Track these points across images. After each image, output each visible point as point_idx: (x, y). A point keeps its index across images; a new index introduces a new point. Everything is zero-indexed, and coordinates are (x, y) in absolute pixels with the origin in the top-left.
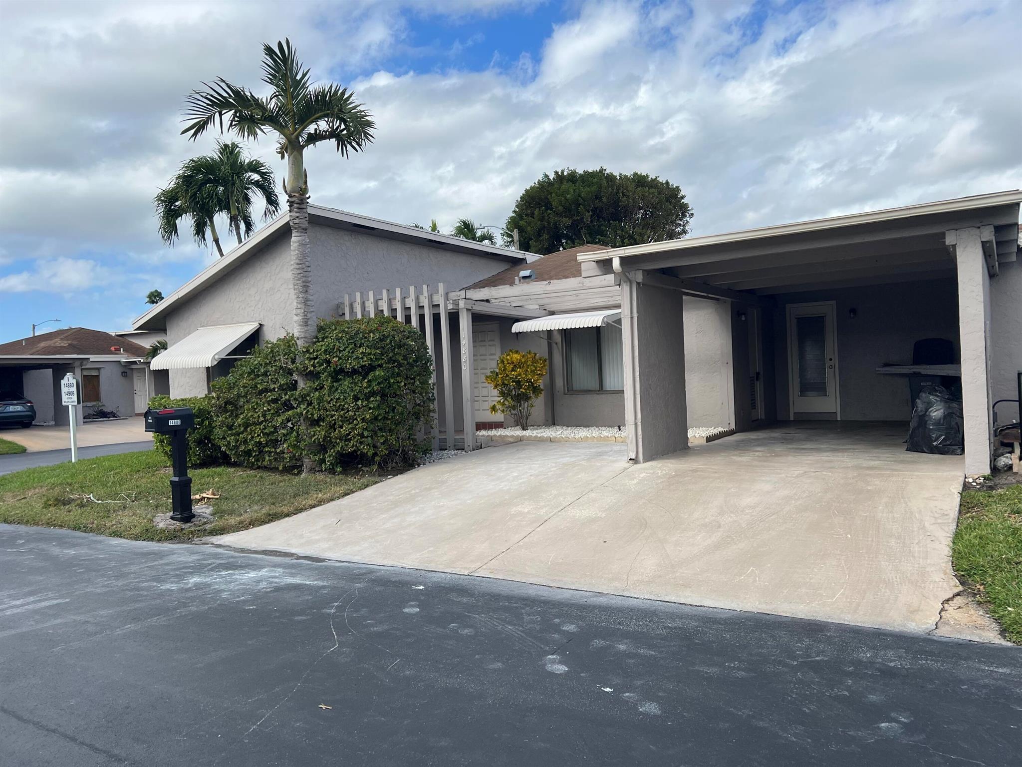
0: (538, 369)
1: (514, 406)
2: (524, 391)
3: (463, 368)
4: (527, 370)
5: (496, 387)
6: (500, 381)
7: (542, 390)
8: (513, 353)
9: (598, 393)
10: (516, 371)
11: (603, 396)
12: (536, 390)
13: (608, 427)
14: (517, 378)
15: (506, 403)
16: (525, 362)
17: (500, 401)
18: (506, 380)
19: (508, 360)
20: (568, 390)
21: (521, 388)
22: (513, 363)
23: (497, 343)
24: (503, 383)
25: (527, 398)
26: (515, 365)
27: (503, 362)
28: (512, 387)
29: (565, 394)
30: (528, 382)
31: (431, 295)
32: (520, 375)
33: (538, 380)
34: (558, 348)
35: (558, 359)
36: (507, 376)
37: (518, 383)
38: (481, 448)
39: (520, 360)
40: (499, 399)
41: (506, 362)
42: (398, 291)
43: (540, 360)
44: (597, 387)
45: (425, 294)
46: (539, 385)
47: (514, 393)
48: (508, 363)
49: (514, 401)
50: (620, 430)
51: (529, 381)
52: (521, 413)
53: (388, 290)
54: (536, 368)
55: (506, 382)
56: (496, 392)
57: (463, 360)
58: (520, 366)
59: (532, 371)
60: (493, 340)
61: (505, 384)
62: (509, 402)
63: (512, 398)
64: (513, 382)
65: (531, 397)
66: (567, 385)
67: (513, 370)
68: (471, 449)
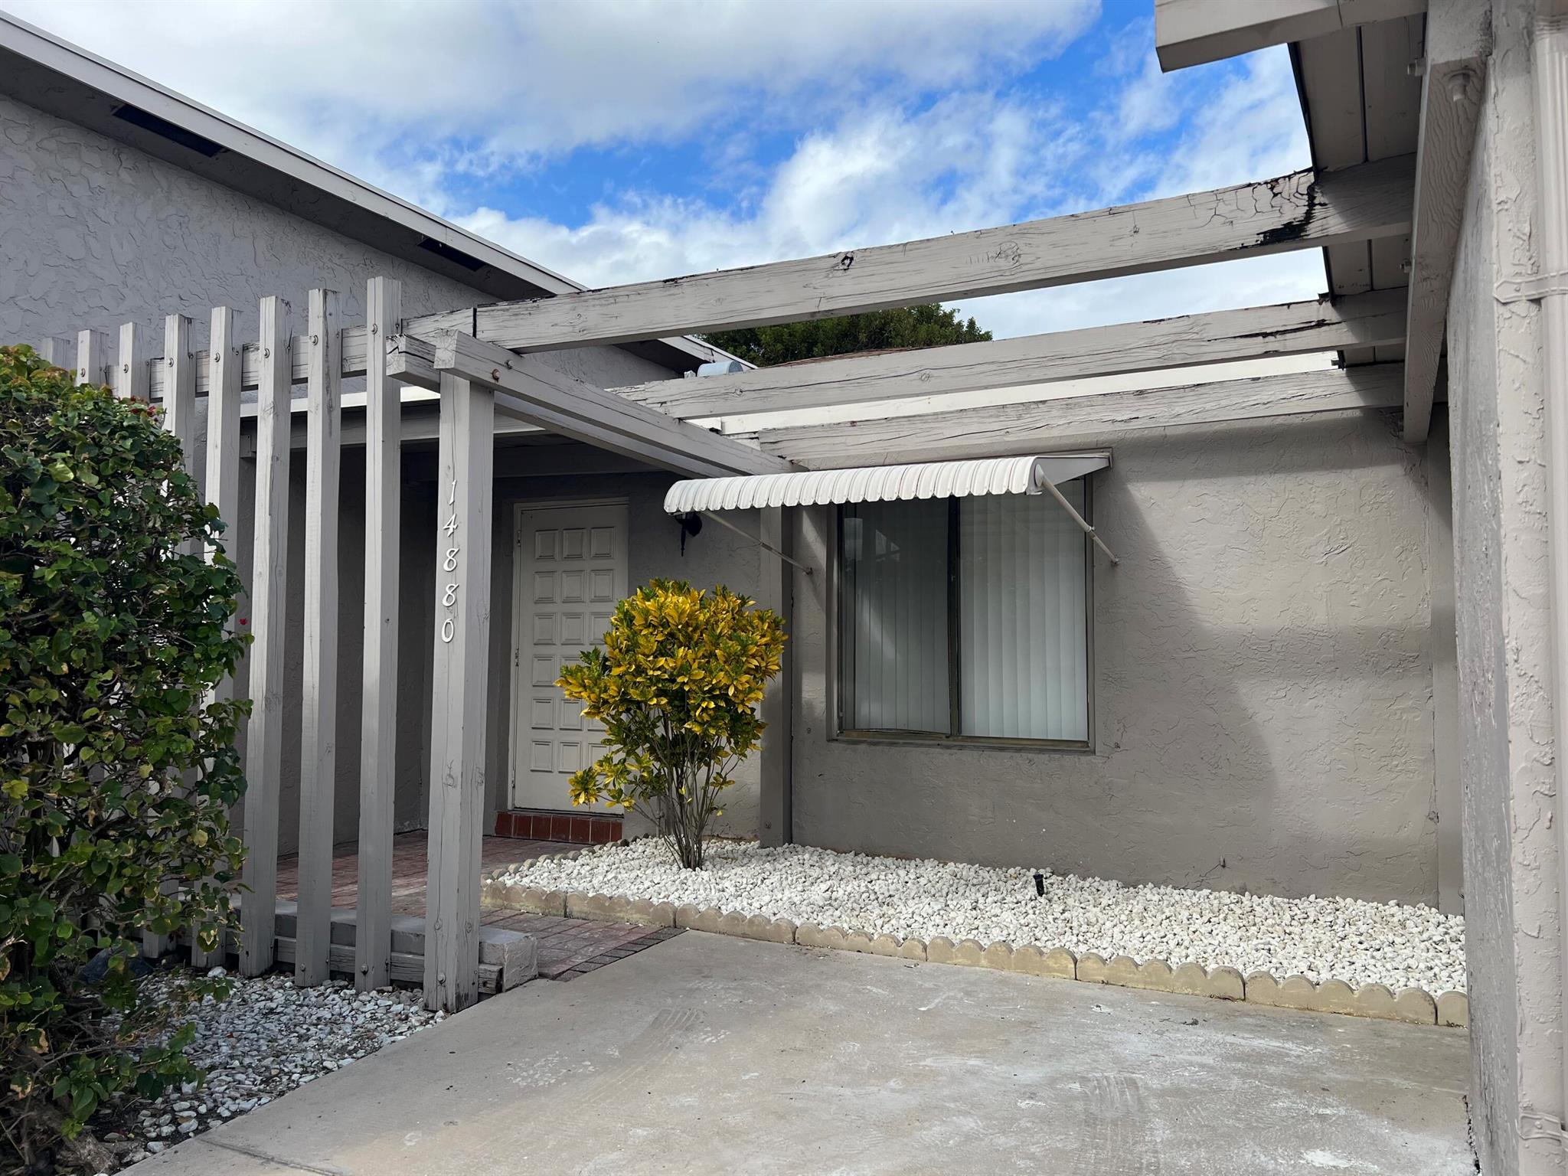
0: (754, 649)
1: (658, 776)
2: (697, 729)
3: (441, 636)
4: (713, 655)
5: (596, 709)
6: (613, 690)
7: (760, 726)
8: (666, 590)
9: (945, 742)
10: (672, 655)
11: (967, 756)
12: (740, 727)
13: (983, 865)
14: (673, 680)
15: (633, 767)
16: (707, 622)
17: (608, 760)
18: (636, 685)
19: (646, 613)
20: (840, 727)
21: (689, 718)
22: (665, 624)
23: (619, 564)
24: (625, 700)
25: (708, 754)
26: (671, 635)
27: (628, 619)
28: (654, 714)
29: (831, 740)
30: (713, 698)
31: (342, 335)
32: (684, 669)
33: (751, 690)
34: (815, 590)
35: (813, 619)
36: (640, 671)
37: (680, 701)
38: (499, 989)
39: (691, 616)
40: (605, 751)
41: (638, 621)
42: (218, 317)
43: (762, 619)
44: (943, 725)
45: (316, 326)
46: (753, 710)
47: (660, 731)
48: (648, 625)
49: (658, 759)
50: (1041, 891)
51: (718, 694)
52: (682, 805)
53: (190, 321)
54: (745, 647)
55: (634, 694)
56: (599, 728)
57: (442, 601)
58: (689, 638)
59: (734, 659)
60: (607, 556)
61: (631, 701)
62: (645, 763)
63: (652, 750)
64: (660, 693)
65: (719, 749)
66: (840, 709)
67: (662, 651)
68: (452, 1000)
